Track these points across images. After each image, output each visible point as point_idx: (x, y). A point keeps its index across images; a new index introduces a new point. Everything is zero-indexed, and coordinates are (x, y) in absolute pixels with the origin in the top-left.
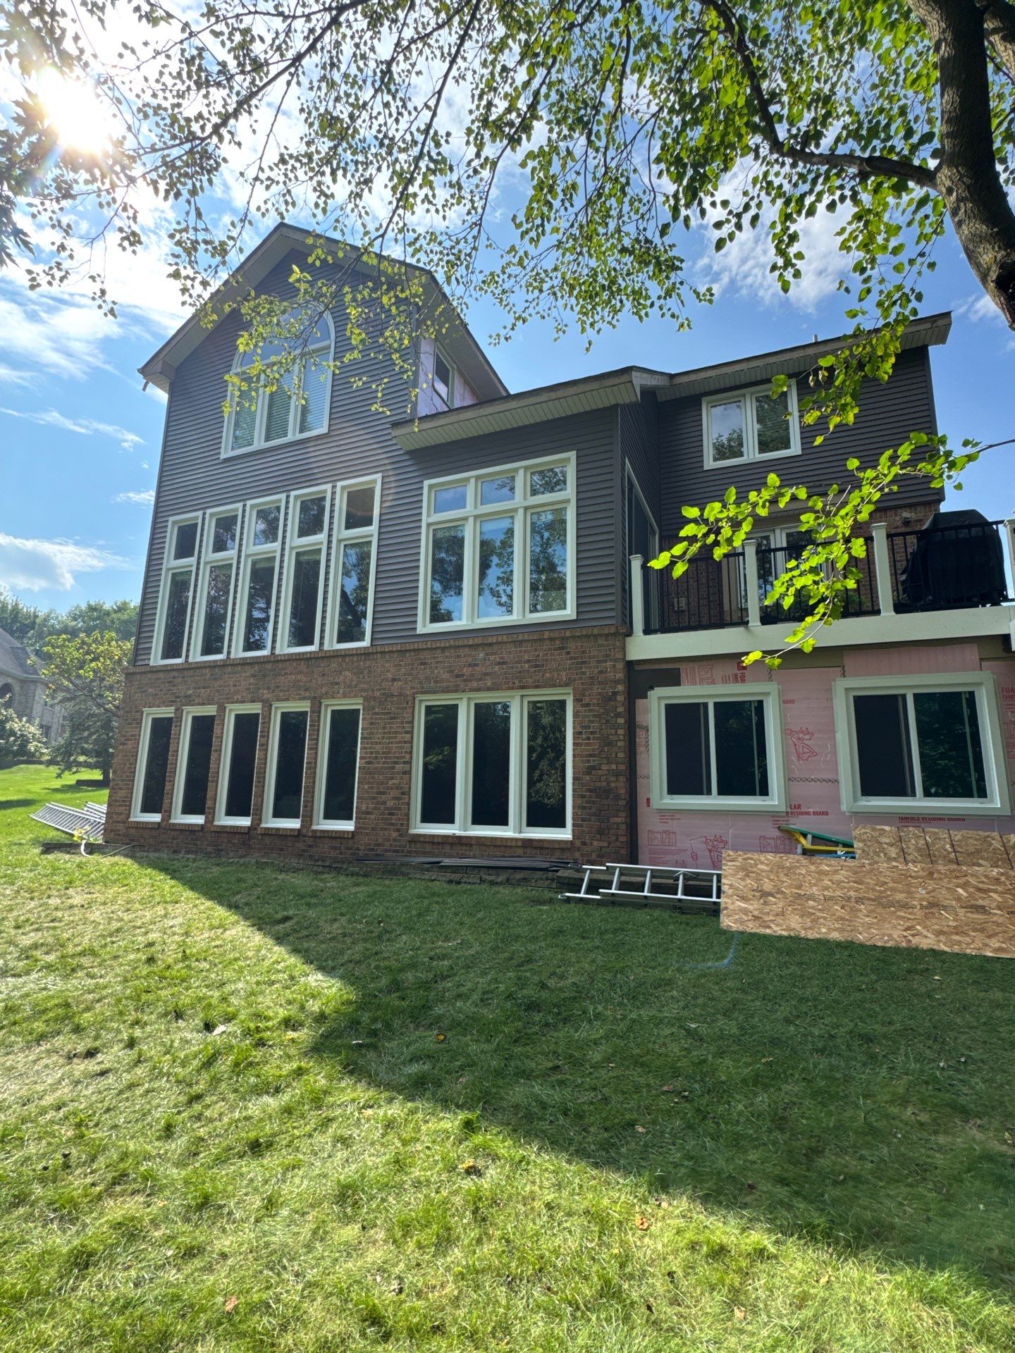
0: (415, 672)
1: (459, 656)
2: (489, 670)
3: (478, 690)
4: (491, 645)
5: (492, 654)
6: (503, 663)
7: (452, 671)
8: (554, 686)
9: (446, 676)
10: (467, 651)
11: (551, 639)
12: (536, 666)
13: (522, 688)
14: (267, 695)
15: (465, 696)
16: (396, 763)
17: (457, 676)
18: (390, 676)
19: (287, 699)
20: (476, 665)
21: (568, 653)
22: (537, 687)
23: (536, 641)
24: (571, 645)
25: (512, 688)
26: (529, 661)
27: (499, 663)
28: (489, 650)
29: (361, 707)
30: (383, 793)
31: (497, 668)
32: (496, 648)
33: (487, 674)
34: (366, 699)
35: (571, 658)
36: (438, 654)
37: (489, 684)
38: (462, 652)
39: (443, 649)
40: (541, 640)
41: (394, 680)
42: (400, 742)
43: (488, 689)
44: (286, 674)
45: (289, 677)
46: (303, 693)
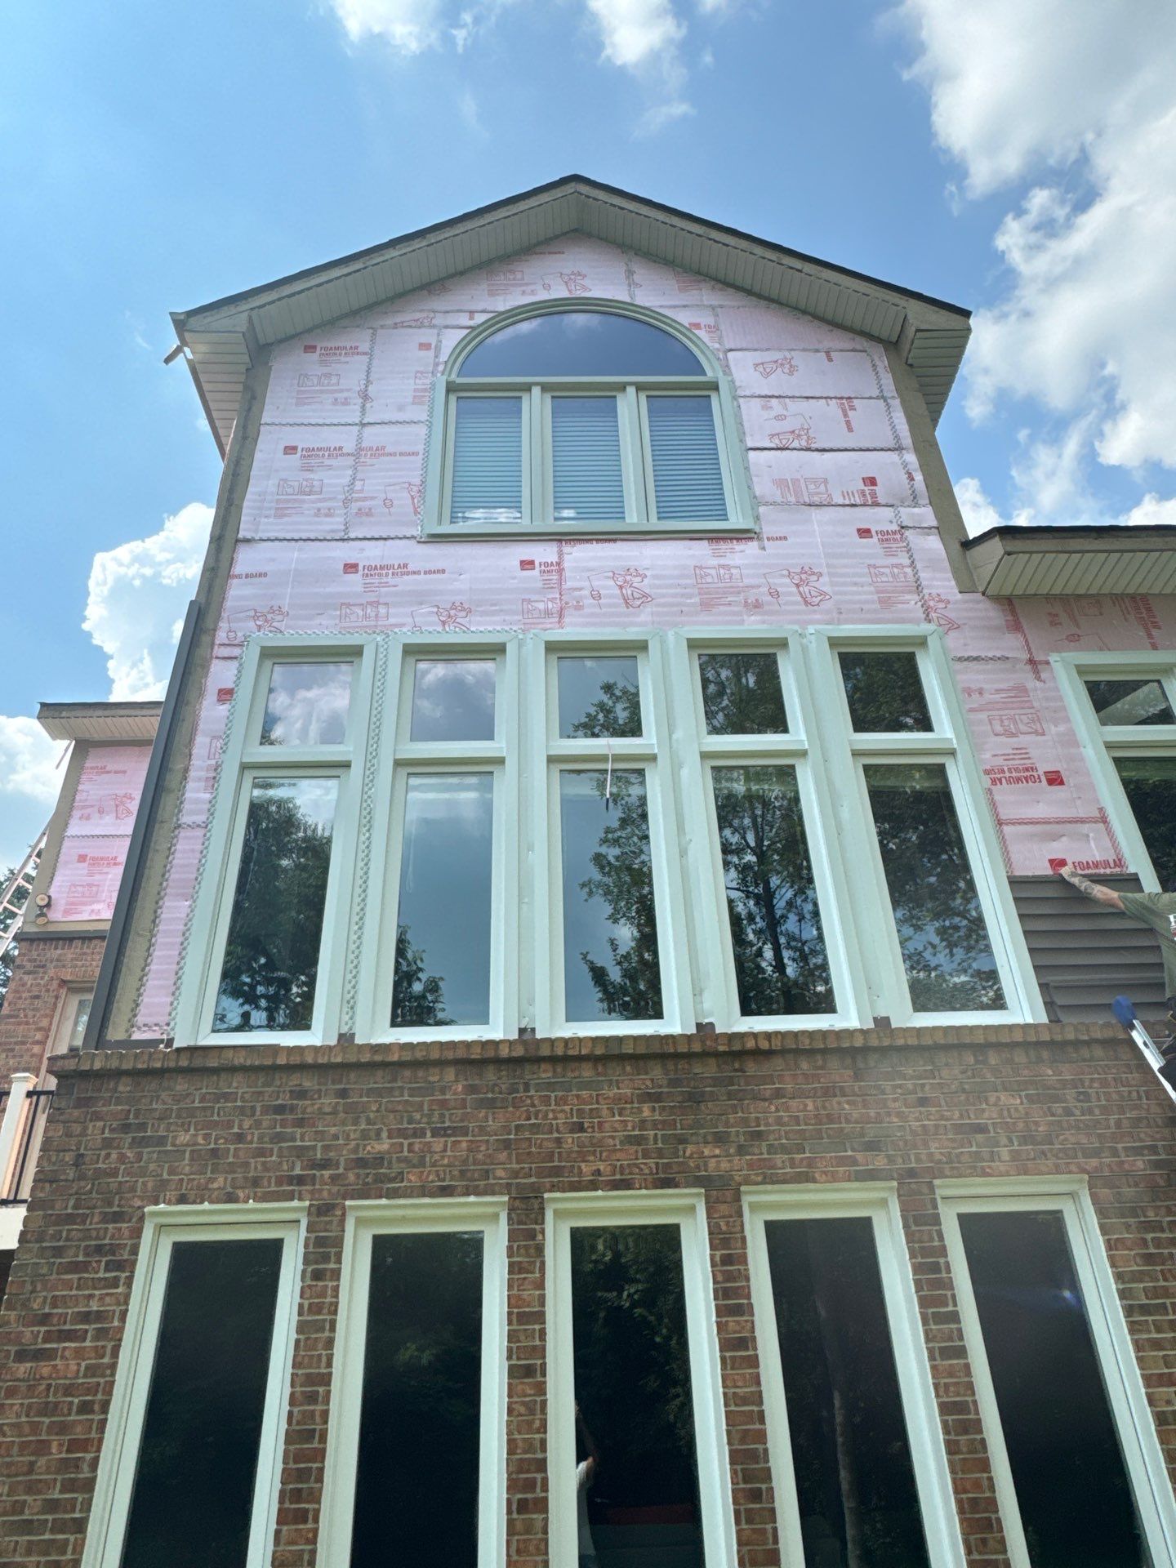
44: (778, 1094)
45: (793, 1104)
46: (859, 1156)
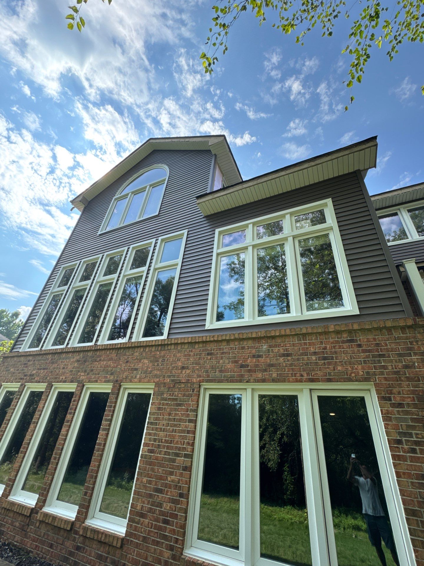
0: (202, 362)
1: (243, 348)
2: (274, 361)
3: (264, 381)
4: (273, 337)
5: (276, 346)
6: (288, 355)
7: (236, 362)
8: (350, 380)
9: (230, 366)
10: (250, 343)
11: (338, 332)
12: (325, 358)
13: (312, 380)
14: (83, 376)
15: (249, 387)
16: (177, 455)
17: (242, 366)
18: (180, 364)
19: (96, 381)
20: (259, 356)
21: (360, 346)
22: (329, 380)
23: (320, 334)
24: (362, 338)
25: (301, 381)
26: (315, 353)
27: (284, 355)
28: (273, 342)
29: (151, 392)
30: (160, 491)
31: (282, 359)
32: (279, 341)
33: (272, 365)
34: (157, 385)
35: (364, 351)
36: (224, 345)
37: (274, 375)
38: (245, 344)
39: (228, 341)
40: (326, 333)
41: (183, 368)
42: (183, 431)
43: (274, 381)
44: (100, 360)
45: (102, 362)
46: (109, 376)
